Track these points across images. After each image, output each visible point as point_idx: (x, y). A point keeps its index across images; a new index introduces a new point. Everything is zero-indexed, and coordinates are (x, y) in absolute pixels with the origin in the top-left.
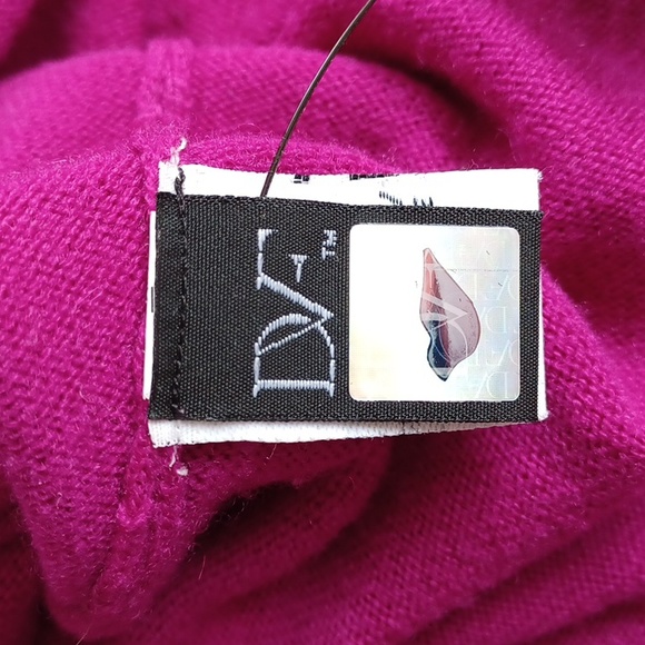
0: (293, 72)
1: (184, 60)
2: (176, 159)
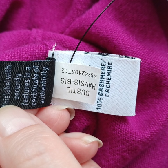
0: (66, 40)
1: (41, 34)
2: (54, 48)
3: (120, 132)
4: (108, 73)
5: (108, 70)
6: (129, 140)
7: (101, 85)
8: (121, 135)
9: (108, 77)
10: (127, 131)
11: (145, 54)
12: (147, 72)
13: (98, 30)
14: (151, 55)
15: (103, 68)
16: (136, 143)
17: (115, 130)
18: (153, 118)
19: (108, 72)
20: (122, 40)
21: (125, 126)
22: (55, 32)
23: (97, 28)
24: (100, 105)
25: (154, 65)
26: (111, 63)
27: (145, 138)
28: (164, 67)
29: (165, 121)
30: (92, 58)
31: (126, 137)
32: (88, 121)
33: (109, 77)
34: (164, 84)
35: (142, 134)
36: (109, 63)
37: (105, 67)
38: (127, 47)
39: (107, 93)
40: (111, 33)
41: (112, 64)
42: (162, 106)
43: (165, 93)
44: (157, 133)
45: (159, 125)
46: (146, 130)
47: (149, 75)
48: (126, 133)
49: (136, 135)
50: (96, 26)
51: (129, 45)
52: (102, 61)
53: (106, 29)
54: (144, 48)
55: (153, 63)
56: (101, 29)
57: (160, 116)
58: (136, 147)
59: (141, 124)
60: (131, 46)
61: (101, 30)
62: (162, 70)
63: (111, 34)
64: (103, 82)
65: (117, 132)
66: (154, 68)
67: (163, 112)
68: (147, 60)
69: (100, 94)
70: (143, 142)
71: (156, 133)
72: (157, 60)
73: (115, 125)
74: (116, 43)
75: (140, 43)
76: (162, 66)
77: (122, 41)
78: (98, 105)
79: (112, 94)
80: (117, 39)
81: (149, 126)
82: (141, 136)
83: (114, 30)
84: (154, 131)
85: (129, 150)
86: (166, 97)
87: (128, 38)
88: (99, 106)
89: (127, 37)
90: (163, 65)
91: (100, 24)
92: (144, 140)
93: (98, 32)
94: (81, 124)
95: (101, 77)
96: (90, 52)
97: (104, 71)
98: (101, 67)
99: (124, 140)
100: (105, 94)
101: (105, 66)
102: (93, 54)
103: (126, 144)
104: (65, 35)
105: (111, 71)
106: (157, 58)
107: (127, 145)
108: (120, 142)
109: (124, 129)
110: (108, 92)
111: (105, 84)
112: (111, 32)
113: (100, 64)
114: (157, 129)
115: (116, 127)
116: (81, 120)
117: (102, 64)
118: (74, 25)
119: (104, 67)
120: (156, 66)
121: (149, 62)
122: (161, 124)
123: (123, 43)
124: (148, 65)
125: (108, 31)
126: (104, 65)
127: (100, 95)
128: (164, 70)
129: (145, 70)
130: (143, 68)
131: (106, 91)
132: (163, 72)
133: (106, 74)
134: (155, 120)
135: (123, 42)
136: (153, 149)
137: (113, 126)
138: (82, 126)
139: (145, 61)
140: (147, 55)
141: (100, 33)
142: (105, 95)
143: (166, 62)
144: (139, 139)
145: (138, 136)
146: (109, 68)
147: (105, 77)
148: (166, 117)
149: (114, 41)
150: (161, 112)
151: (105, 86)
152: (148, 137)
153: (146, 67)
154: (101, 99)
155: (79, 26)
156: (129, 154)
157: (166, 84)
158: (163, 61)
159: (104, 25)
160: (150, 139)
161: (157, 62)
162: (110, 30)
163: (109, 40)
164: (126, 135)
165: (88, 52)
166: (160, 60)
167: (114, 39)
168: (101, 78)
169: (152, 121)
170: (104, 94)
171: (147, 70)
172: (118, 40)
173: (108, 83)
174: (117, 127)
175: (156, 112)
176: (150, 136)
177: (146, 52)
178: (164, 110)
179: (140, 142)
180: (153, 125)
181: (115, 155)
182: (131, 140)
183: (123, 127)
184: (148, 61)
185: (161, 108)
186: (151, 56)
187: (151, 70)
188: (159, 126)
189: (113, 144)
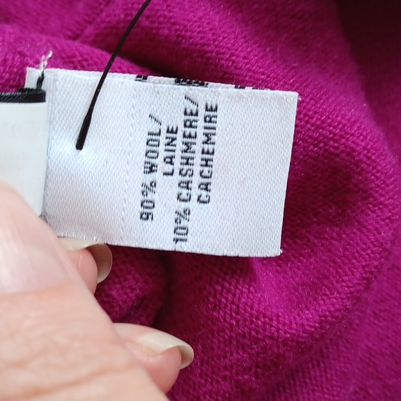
1: (12, 36)
2: (44, 63)
3: (234, 314)
4: (206, 135)
5: (206, 128)
6: (259, 336)
7: (184, 172)
8: (238, 321)
9: (206, 147)
10: (254, 312)
11: (307, 100)
12: (312, 151)
13: (176, 30)
14: (323, 104)
15: (191, 123)
16: (278, 347)
17: (220, 309)
18: (326, 278)
19: (207, 131)
20: (245, 58)
21: (248, 297)
22: (53, 35)
23: (174, 24)
24: (184, 228)
25: (331, 132)
26: (214, 107)
27: (305, 331)
28: (358, 138)
29: (359, 284)
30: (158, 93)
31: (250, 329)
32: (146, 282)
33: (210, 147)
34: (356, 186)
35: (295, 319)
36: (209, 107)
37: (195, 118)
38: (258, 80)
39: (204, 193)
40: (215, 37)
41: (216, 108)
42: (349, 244)
43: (358, 211)
44: (336, 318)
45: (344, 296)
46: (307, 308)
47: (315, 160)
48: (251, 315)
49: (279, 322)
50: (171, 18)
51: (263, 74)
52: (187, 102)
53: (199, 27)
54: (304, 85)
55: (330, 125)
56: (185, 26)
57: (344, 271)
58: (278, 356)
59: (293, 293)
60: (268, 76)
61: (186, 31)
62: (353, 145)
63: (214, 40)
64: (190, 161)
65: (225, 313)
66: (332, 139)
67: (354, 261)
68: (312, 118)
69: (182, 197)
70: (298, 343)
71: (334, 320)
72: (339, 118)
73: (221, 294)
74: (228, 67)
75: (293, 71)
76: (353, 135)
77: (246, 61)
78: (178, 231)
79: (217, 196)
80: (232, 55)
81: (315, 299)
82: (294, 326)
83: (224, 32)
84: (330, 312)
85: (257, 367)
86: (362, 220)
87: (261, 54)
88: (181, 232)
89: (259, 52)
90: (356, 131)
91: (183, 12)
92: (302, 337)
93: (178, 36)
94: (126, 293)
95: (185, 147)
96: (151, 78)
97: (192, 131)
98: (184, 118)
99: (244, 336)
100: (197, 198)
101: (197, 114)
102: (160, 83)
103: (252, 348)
104: (84, 42)
105: (214, 128)
106: (340, 111)
107: (253, 351)
108: (234, 342)
109: (246, 304)
110: (206, 189)
111: (197, 169)
112: (213, 34)
113: (183, 110)
114: (337, 306)
115: (224, 300)
116: (125, 280)
117: (188, 111)
118: (108, 16)
119: (192, 118)
120: (335, 135)
121: (319, 123)
122: (347, 294)
123: (248, 66)
124: (314, 131)
125: (205, 33)
126: (194, 112)
127: (184, 200)
128: (358, 145)
129: (306, 145)
130: (300, 139)
131: (202, 186)
132: (353, 150)
133: (201, 138)
134: (332, 284)
135: (246, 64)
136: (318, 365)
137: (215, 297)
138: (129, 297)
139: (307, 118)
140: (312, 102)
141: (184, 37)
142: (198, 200)
143: (361, 123)
144: (289, 333)
145: (285, 324)
146: (210, 121)
147: (197, 147)
148: (361, 274)
149: (223, 62)
150: (346, 261)
151: (197, 173)
152: (313, 329)
153: (310, 137)
154: (187, 212)
155: (122, 16)
156: (256, 376)
157: (361, 186)
158: (355, 122)
159: (195, 17)
160: (317, 336)
161: (339, 123)
162: (211, 29)
163: (208, 59)
164: (252, 322)
165: (145, 78)
166: (347, 117)
167: (221, 56)
168: (185, 151)
169: (324, 285)
170: (194, 198)
171: (311, 144)
172: (234, 58)
173: (206, 163)
174: (227, 299)
175: (334, 261)
176: (317, 325)
177: (311, 96)
178: (357, 255)
179: (290, 343)
180: (325, 295)
181: (218, 382)
182: (266, 336)
183: (243, 300)
184: (315, 119)
185: (347, 250)
186: (324, 107)
187: (321, 145)
188: (342, 299)
189: (213, 348)
